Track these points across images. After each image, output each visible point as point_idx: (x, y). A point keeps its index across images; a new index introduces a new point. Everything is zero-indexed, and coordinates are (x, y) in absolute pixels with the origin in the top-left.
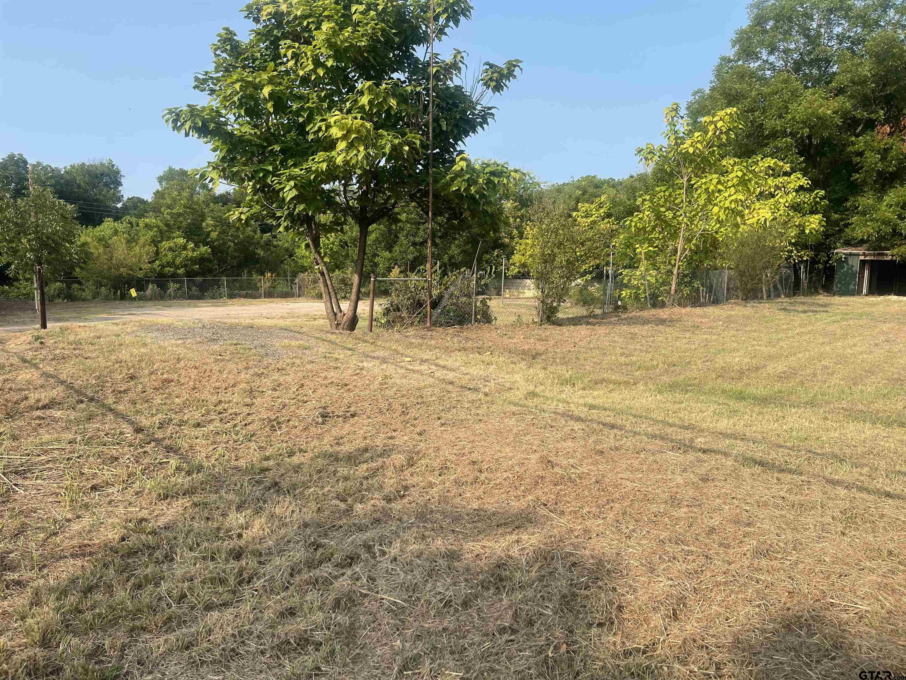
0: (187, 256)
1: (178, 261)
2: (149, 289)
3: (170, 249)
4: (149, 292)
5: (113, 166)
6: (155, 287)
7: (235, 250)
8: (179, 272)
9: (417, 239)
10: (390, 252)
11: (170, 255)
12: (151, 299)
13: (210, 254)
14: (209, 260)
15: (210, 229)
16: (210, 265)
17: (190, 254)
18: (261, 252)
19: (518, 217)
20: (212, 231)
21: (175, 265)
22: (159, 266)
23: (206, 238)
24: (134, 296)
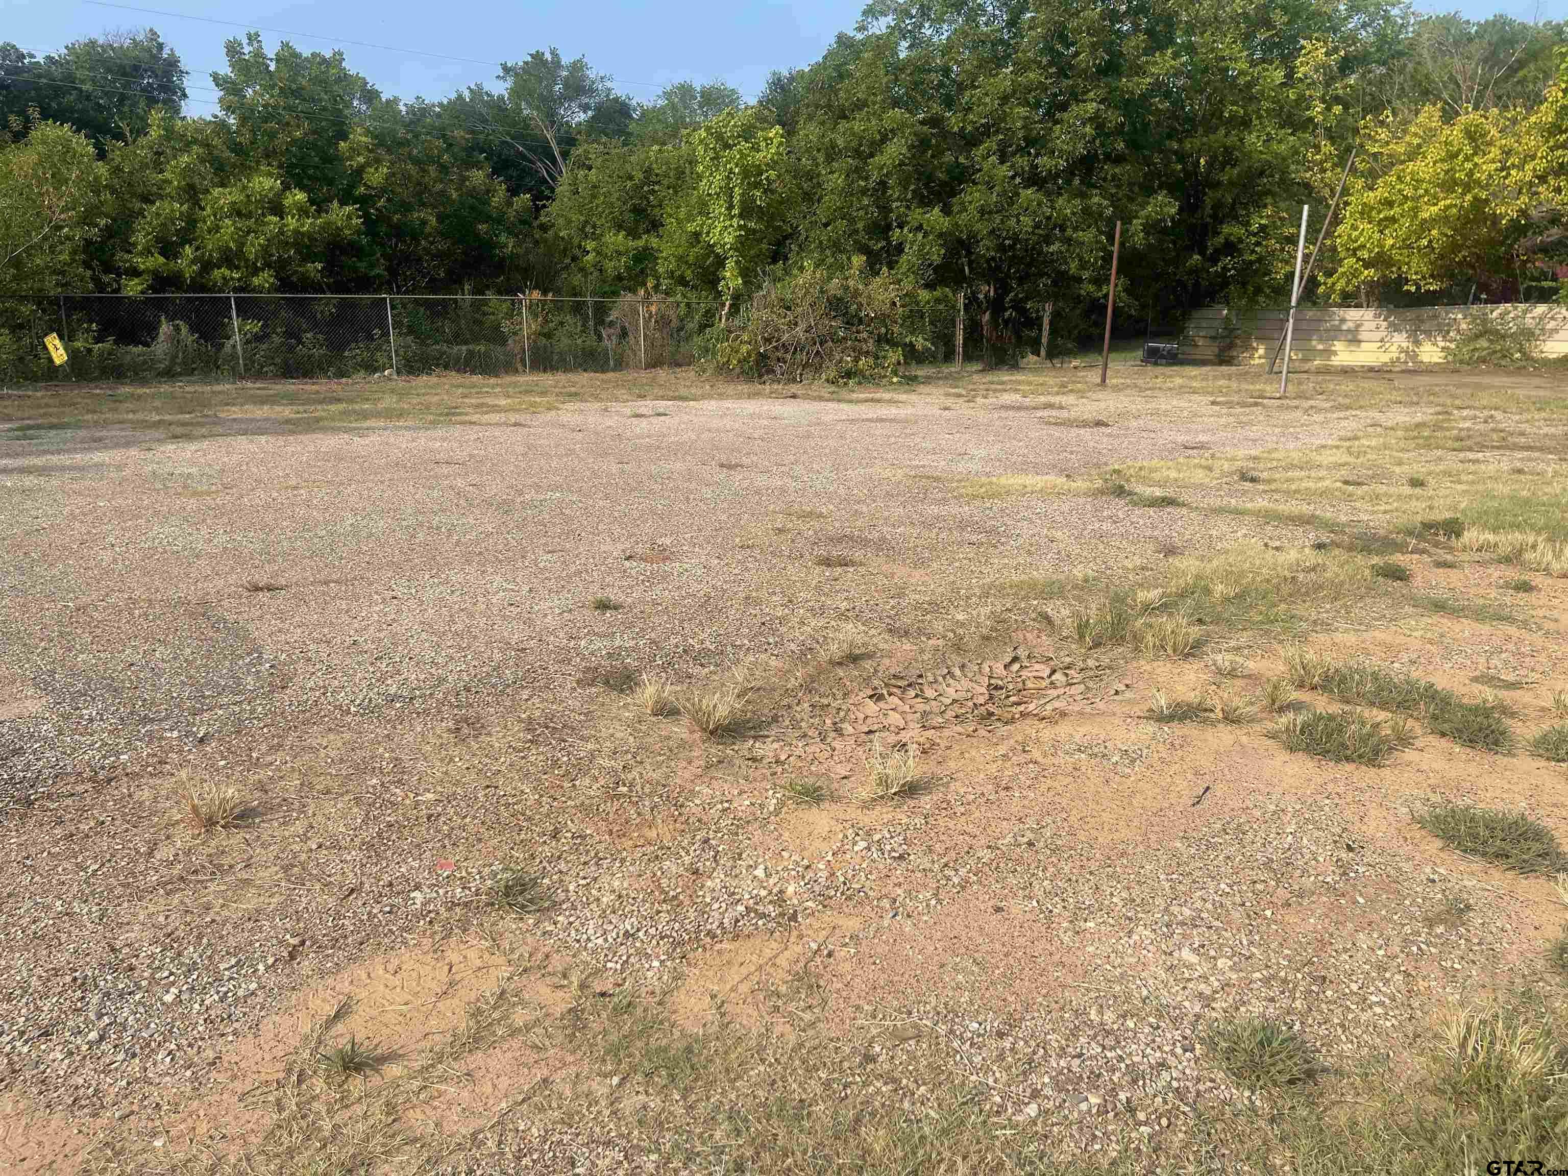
0: (282, 233)
1: (252, 249)
2: (161, 337)
3: (237, 212)
4: (161, 347)
5: (160, 47)
6: (184, 330)
7: (441, 233)
8: (256, 281)
9: (1044, 162)
10: (947, 211)
11: (228, 226)
12: (169, 374)
13: (358, 232)
14: (353, 249)
15: (361, 159)
16: (362, 266)
17: (291, 222)
18: (508, 244)
19: (1337, 100)
20: (367, 164)
21: (247, 260)
22: (193, 262)
23: (352, 186)
24: (58, 362)
